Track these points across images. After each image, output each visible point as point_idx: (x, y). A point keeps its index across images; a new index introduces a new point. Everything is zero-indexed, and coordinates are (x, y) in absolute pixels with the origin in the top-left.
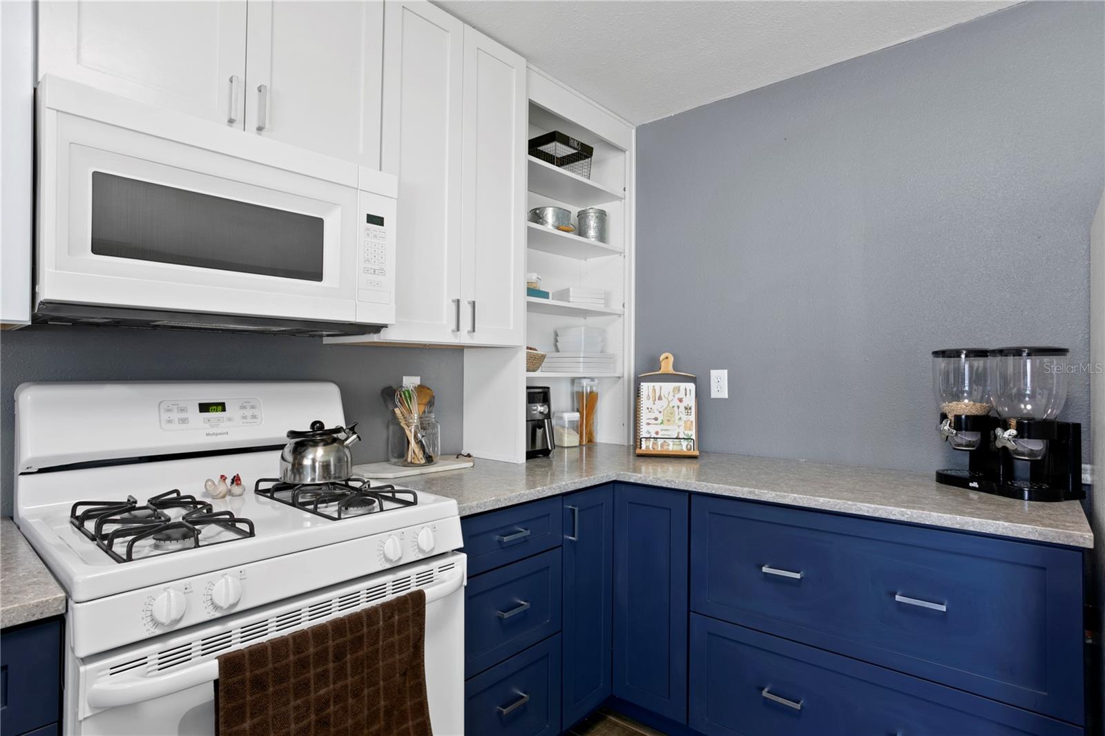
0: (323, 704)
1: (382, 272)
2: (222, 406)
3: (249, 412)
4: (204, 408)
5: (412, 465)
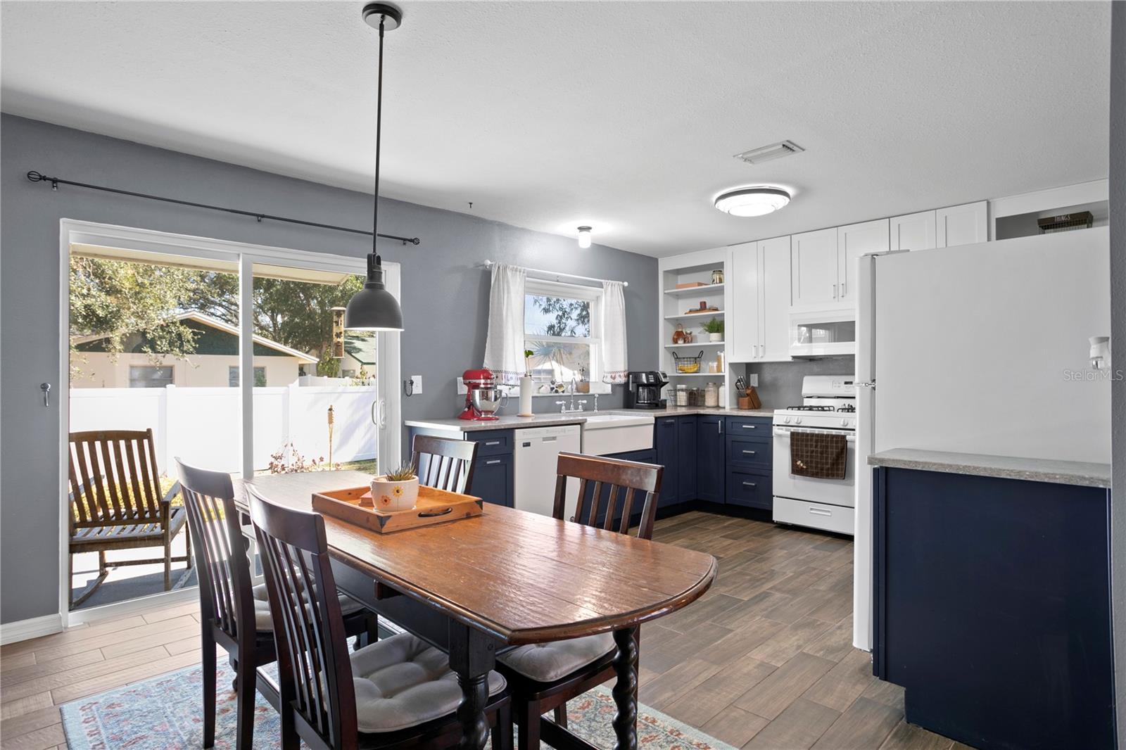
2: (851, 383)
4: (846, 383)
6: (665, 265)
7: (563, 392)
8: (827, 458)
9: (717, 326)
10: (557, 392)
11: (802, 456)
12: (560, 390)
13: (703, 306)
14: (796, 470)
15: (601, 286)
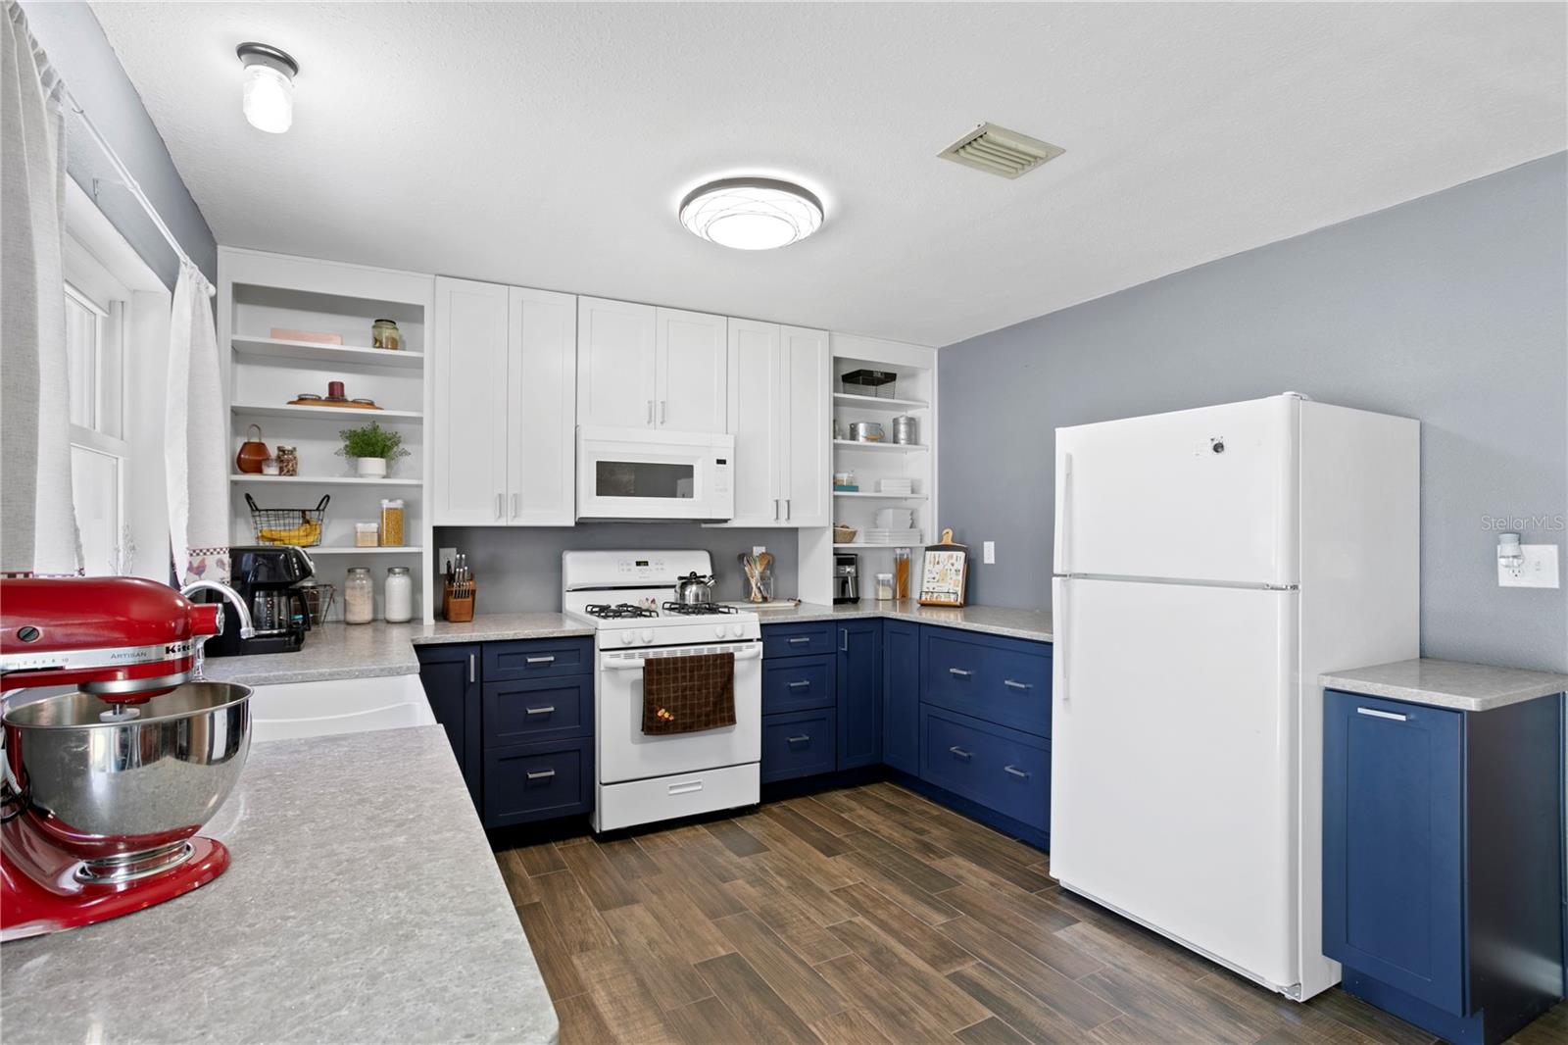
0: (684, 689)
1: (726, 490)
2: (646, 563)
3: (659, 567)
4: (638, 564)
5: (753, 602)
8: (707, 697)
9: (379, 444)
11: (667, 699)
13: (336, 394)
14: (652, 729)
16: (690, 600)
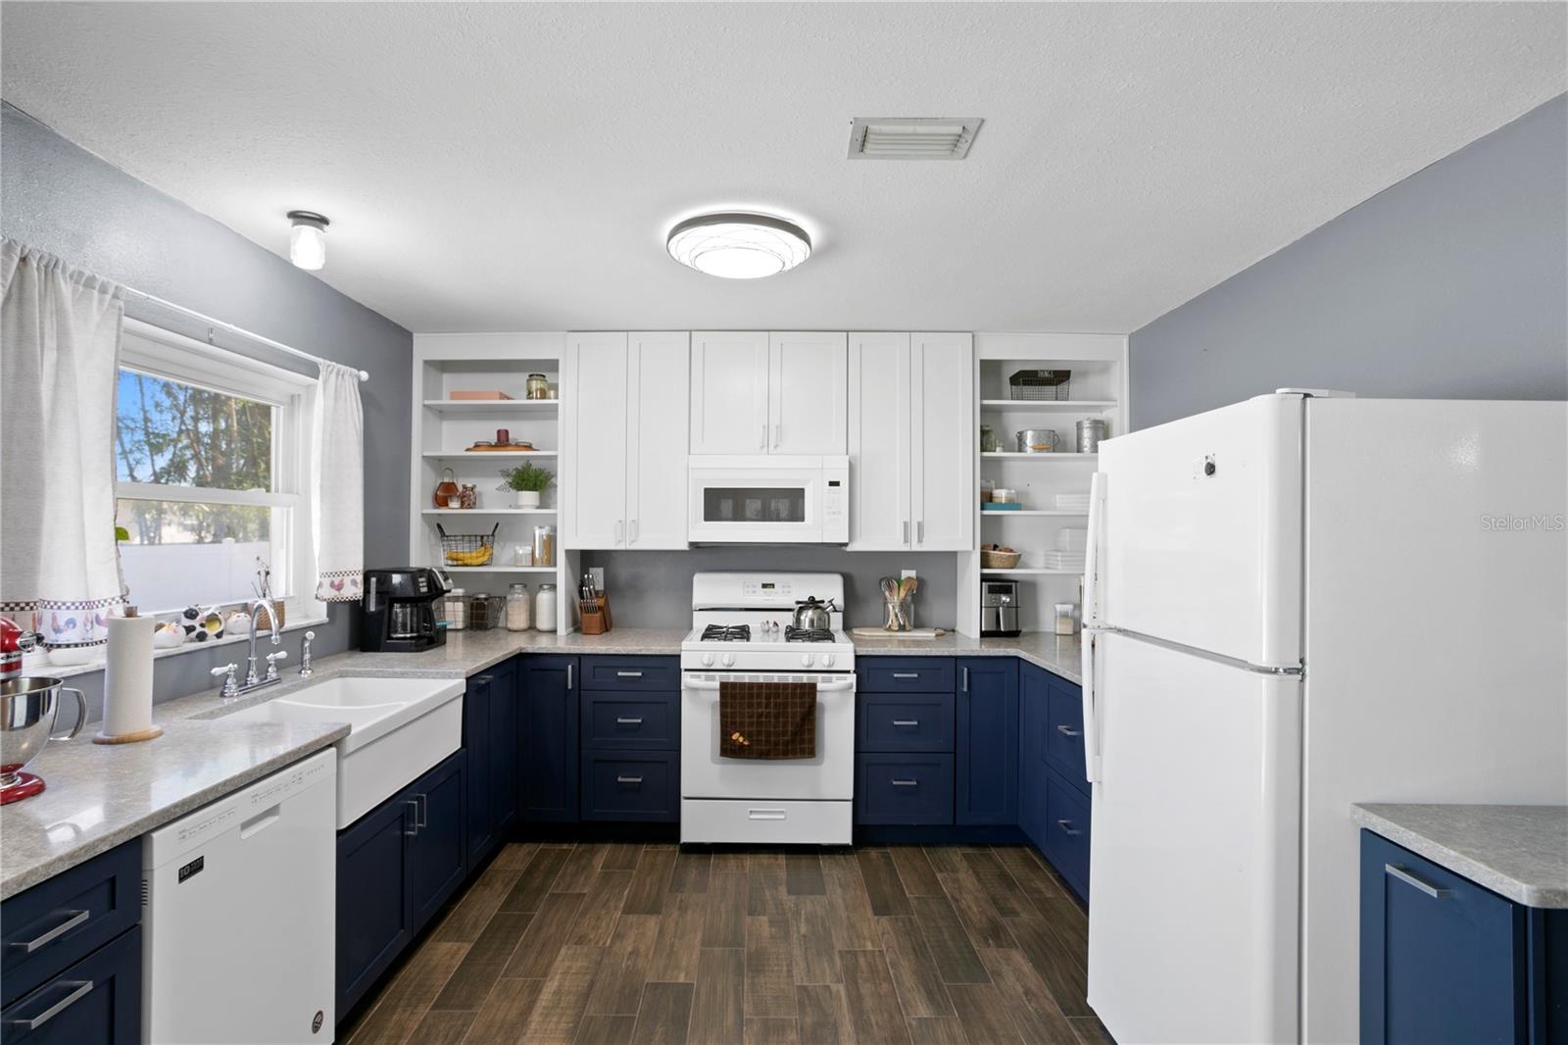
0: (760, 715)
1: (840, 513)
2: (773, 586)
3: (786, 590)
4: (765, 586)
5: (889, 629)
6: (426, 348)
7: (219, 635)
8: (785, 724)
9: (535, 479)
10: (202, 637)
11: (742, 724)
12: (211, 631)
13: (503, 440)
14: (729, 750)
15: (313, 371)
16: (806, 626)
